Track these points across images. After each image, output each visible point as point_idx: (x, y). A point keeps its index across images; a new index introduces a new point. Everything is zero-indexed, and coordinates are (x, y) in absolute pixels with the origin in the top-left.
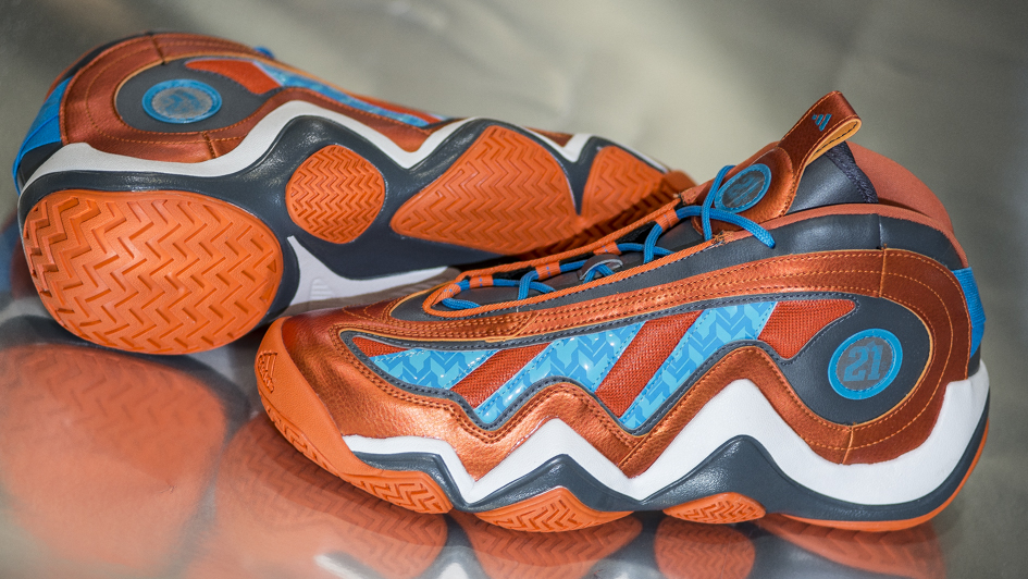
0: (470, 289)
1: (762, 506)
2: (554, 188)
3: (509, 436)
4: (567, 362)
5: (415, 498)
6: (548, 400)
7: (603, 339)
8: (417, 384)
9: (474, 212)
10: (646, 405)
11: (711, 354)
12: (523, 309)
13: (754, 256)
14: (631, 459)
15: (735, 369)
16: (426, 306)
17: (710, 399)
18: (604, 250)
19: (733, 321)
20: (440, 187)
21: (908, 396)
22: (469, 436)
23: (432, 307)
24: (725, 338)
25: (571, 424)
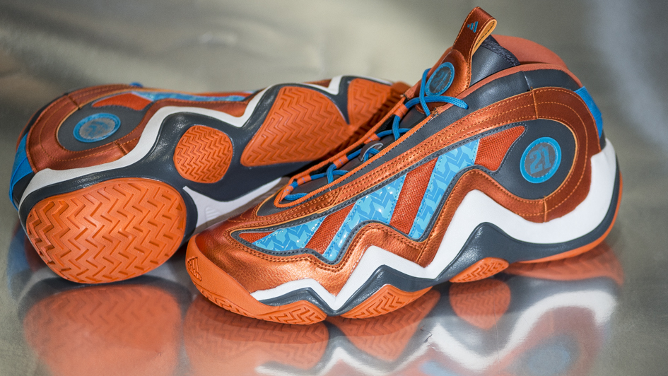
0: (298, 186)
1: (505, 260)
2: (330, 113)
3: (347, 264)
4: (368, 211)
5: (303, 317)
6: (364, 236)
7: (385, 191)
8: (285, 250)
9: (287, 140)
10: (421, 222)
11: (450, 181)
12: (334, 188)
13: (457, 117)
14: (422, 256)
15: (467, 186)
16: (276, 203)
17: (457, 207)
18: (370, 140)
19: (457, 158)
20: (263, 132)
21: (571, 171)
22: (324, 271)
23: (280, 203)
24: (456, 170)
25: (381, 246)
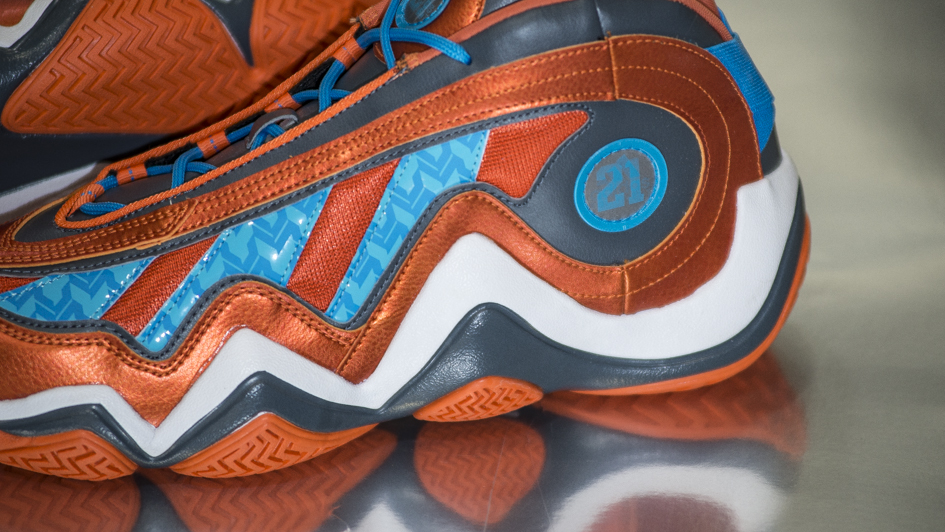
0: (118, 185)
1: (535, 386)
3: (187, 363)
4: (243, 255)
5: (81, 464)
6: (228, 308)
7: (283, 217)
8: (57, 319)
9: (106, 87)
10: (355, 290)
11: (423, 211)
12: (179, 199)
13: (441, 76)
14: (356, 360)
15: (457, 223)
16: (60, 219)
17: (434, 266)
18: (277, 105)
19: (440, 164)
20: (54, 64)
21: (687, 214)
22: (136, 372)
23: (67, 219)
24: (437, 189)
25: (263, 332)
